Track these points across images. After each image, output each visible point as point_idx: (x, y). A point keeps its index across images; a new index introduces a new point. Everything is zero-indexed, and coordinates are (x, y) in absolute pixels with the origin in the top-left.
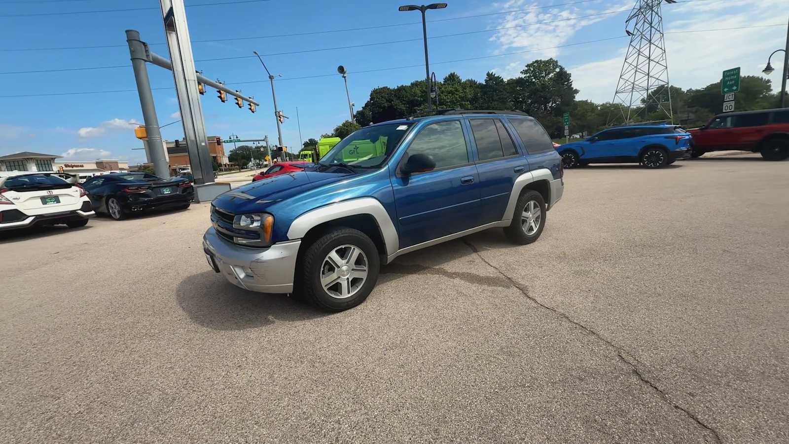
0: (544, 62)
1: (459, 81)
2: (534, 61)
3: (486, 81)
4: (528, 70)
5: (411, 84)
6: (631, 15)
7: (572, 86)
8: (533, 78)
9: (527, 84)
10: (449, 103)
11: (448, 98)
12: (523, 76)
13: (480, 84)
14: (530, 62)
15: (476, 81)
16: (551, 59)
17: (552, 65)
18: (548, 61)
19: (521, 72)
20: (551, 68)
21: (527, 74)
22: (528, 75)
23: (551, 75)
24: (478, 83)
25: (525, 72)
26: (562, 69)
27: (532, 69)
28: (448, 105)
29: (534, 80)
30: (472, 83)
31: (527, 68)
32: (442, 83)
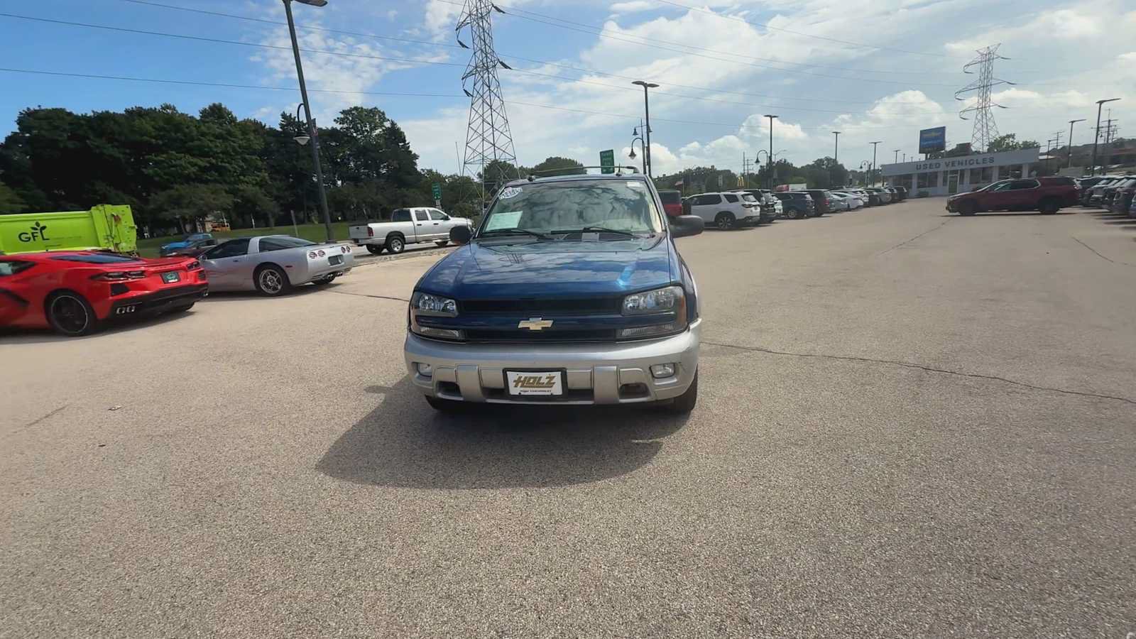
0: (366, 110)
1: (233, 120)
2: (353, 107)
3: (282, 126)
4: (344, 119)
5: (126, 111)
6: (467, 72)
7: (410, 149)
8: (352, 130)
9: (346, 138)
10: (221, 155)
11: (217, 146)
12: (338, 126)
13: (271, 129)
14: (347, 108)
15: (263, 124)
16: (375, 108)
17: (377, 117)
18: (371, 110)
19: (335, 120)
20: (377, 121)
21: (343, 124)
22: (345, 126)
23: (377, 132)
24: (267, 127)
25: (342, 121)
26: (393, 124)
27: (350, 118)
28: (220, 158)
29: (355, 134)
30: (257, 127)
31: (342, 116)
32: (198, 118)
